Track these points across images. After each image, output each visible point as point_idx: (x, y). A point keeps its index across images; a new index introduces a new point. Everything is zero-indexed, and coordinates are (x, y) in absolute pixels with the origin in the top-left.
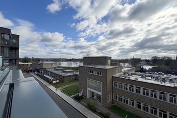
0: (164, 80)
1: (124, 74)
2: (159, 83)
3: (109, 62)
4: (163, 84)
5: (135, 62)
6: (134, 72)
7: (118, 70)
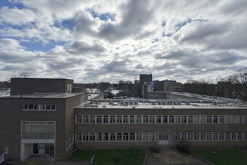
0: (127, 104)
1: (91, 103)
2: (123, 107)
3: (69, 87)
4: (126, 107)
5: (104, 86)
6: (102, 99)
7: (82, 98)
